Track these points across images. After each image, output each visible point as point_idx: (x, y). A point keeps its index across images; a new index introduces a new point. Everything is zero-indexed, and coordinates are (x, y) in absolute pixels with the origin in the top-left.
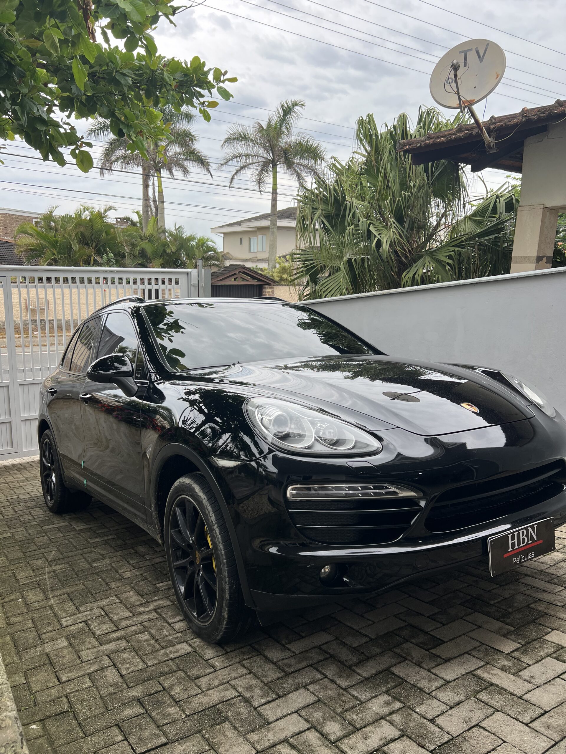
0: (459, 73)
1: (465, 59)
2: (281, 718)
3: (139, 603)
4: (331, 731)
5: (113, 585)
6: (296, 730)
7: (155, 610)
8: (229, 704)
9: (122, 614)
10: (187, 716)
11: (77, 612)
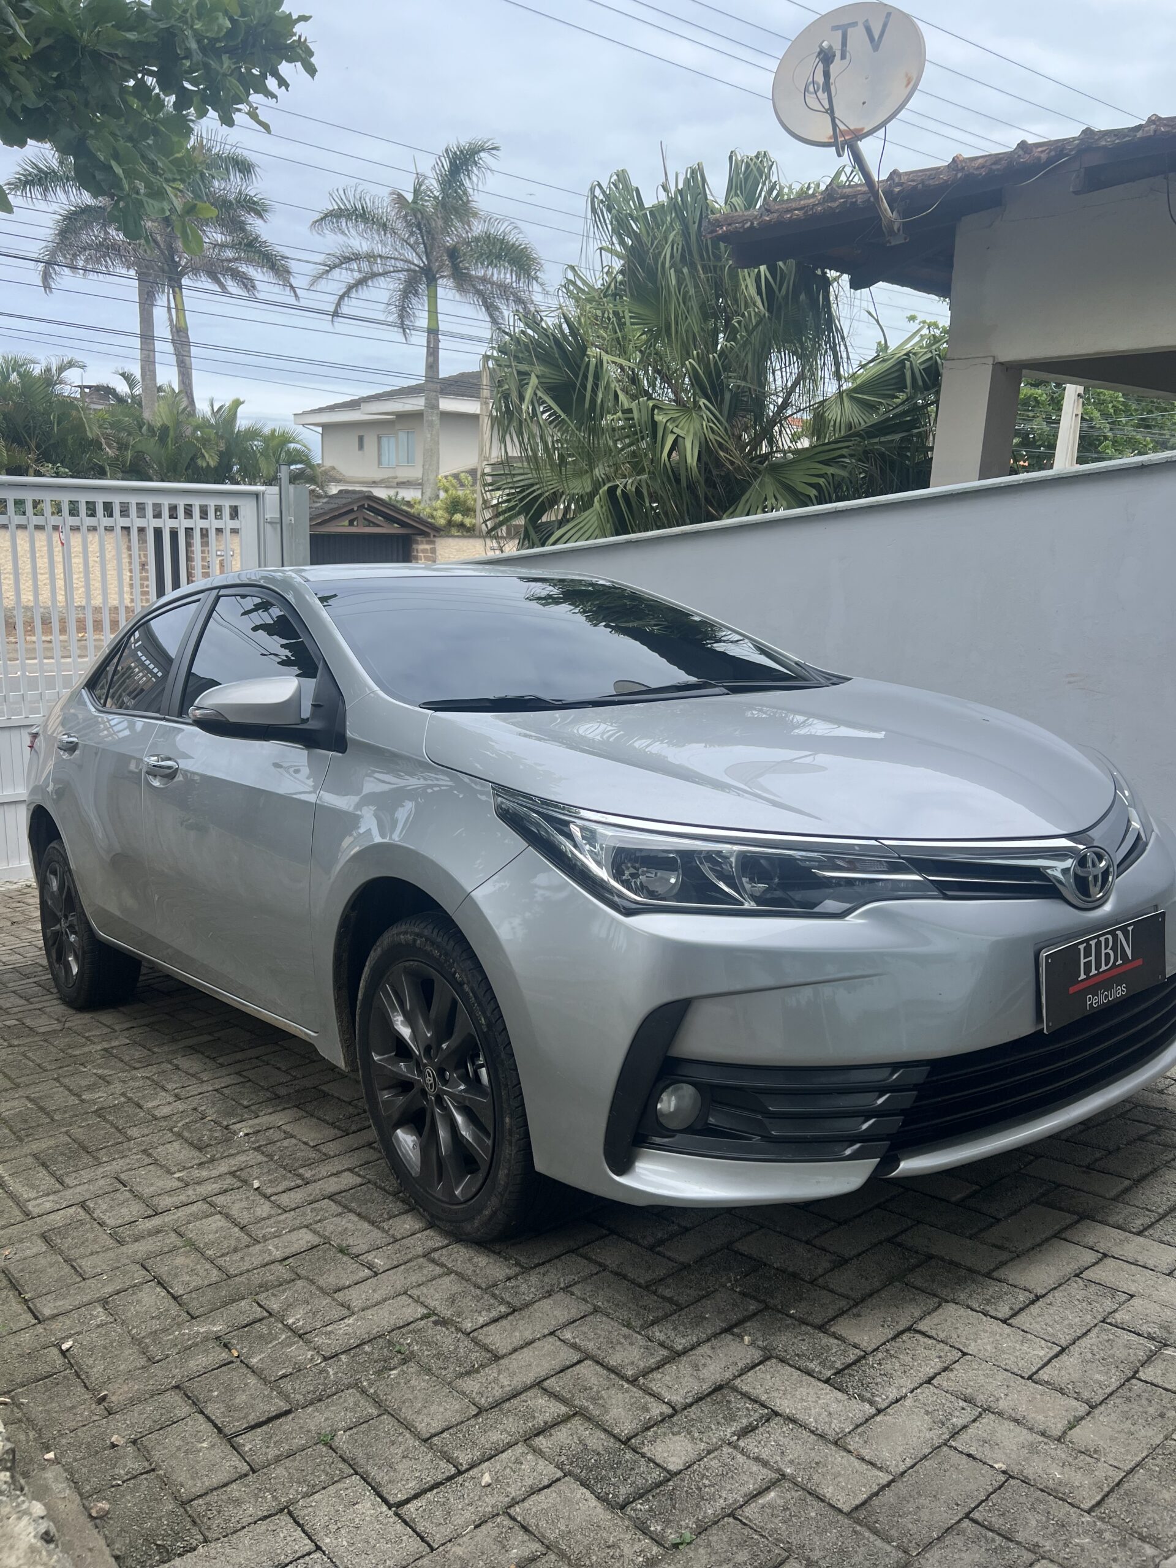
0: (834, 69)
1: (844, 43)
2: (522, 1347)
3: (197, 1161)
4: (627, 1361)
5: (134, 1132)
6: (556, 1364)
7: (233, 1174)
8: (413, 1331)
9: (161, 1184)
10: (325, 1359)
11: (61, 1188)
